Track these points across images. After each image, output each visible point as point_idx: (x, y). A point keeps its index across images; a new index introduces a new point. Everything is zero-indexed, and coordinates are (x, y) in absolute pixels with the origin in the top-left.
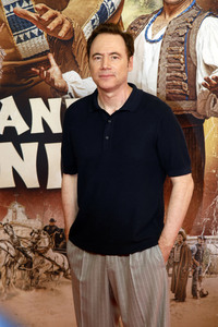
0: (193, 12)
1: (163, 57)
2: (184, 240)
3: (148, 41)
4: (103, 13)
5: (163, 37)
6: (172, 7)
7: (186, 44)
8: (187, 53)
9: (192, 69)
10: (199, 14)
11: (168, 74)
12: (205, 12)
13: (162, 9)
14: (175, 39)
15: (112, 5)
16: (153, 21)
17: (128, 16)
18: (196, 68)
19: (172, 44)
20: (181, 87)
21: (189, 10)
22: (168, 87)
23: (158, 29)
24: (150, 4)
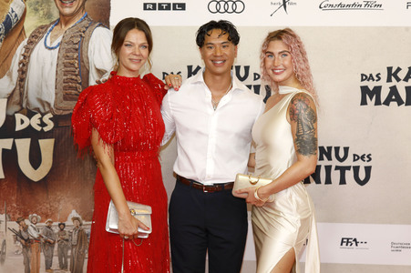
0: (85, 23)
1: (60, 62)
2: (81, 225)
3: (47, 47)
4: (8, 23)
5: (59, 44)
6: (67, 18)
7: (79, 51)
8: (80, 59)
9: (85, 73)
10: (90, 25)
11: (65, 77)
12: (95, 23)
13: (59, 20)
14: (71, 46)
15: (16, 16)
16: (51, 31)
17: (30, 25)
18: (88, 72)
19: (68, 51)
20: (76, 89)
21: (82, 21)
22: (65, 88)
23: (56, 37)
24: (48, 15)
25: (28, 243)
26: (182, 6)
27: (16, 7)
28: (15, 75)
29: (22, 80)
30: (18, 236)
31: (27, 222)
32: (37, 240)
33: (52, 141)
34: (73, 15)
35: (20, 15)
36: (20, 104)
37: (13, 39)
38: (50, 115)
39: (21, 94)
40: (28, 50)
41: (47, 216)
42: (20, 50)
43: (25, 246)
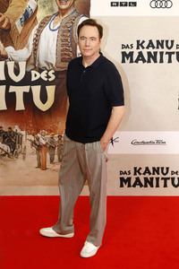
0: (75, 14)
1: (59, 39)
3: (51, 30)
4: (26, 14)
5: (59, 28)
6: (63, 12)
7: (71, 32)
8: (72, 37)
9: (74, 45)
10: (78, 15)
11: (62, 48)
12: (81, 14)
13: (58, 12)
14: (65, 29)
15: (31, 10)
16: (53, 19)
17: (40, 16)
18: (76, 44)
19: (64, 32)
20: (69, 55)
21: (73, 13)
22: (62, 55)
23: (56, 23)
24: (52, 10)
25: (39, 147)
26: (135, 4)
27: (31, 4)
28: (31, 47)
29: (35, 50)
30: (33, 143)
31: (39, 135)
32: (45, 146)
33: (54, 87)
34: (67, 10)
35: (34, 10)
36: (34, 64)
37: (30, 24)
38: (53, 71)
39: (35, 59)
40: (39, 31)
41: (51, 131)
42: (34, 31)
43: (37, 149)
